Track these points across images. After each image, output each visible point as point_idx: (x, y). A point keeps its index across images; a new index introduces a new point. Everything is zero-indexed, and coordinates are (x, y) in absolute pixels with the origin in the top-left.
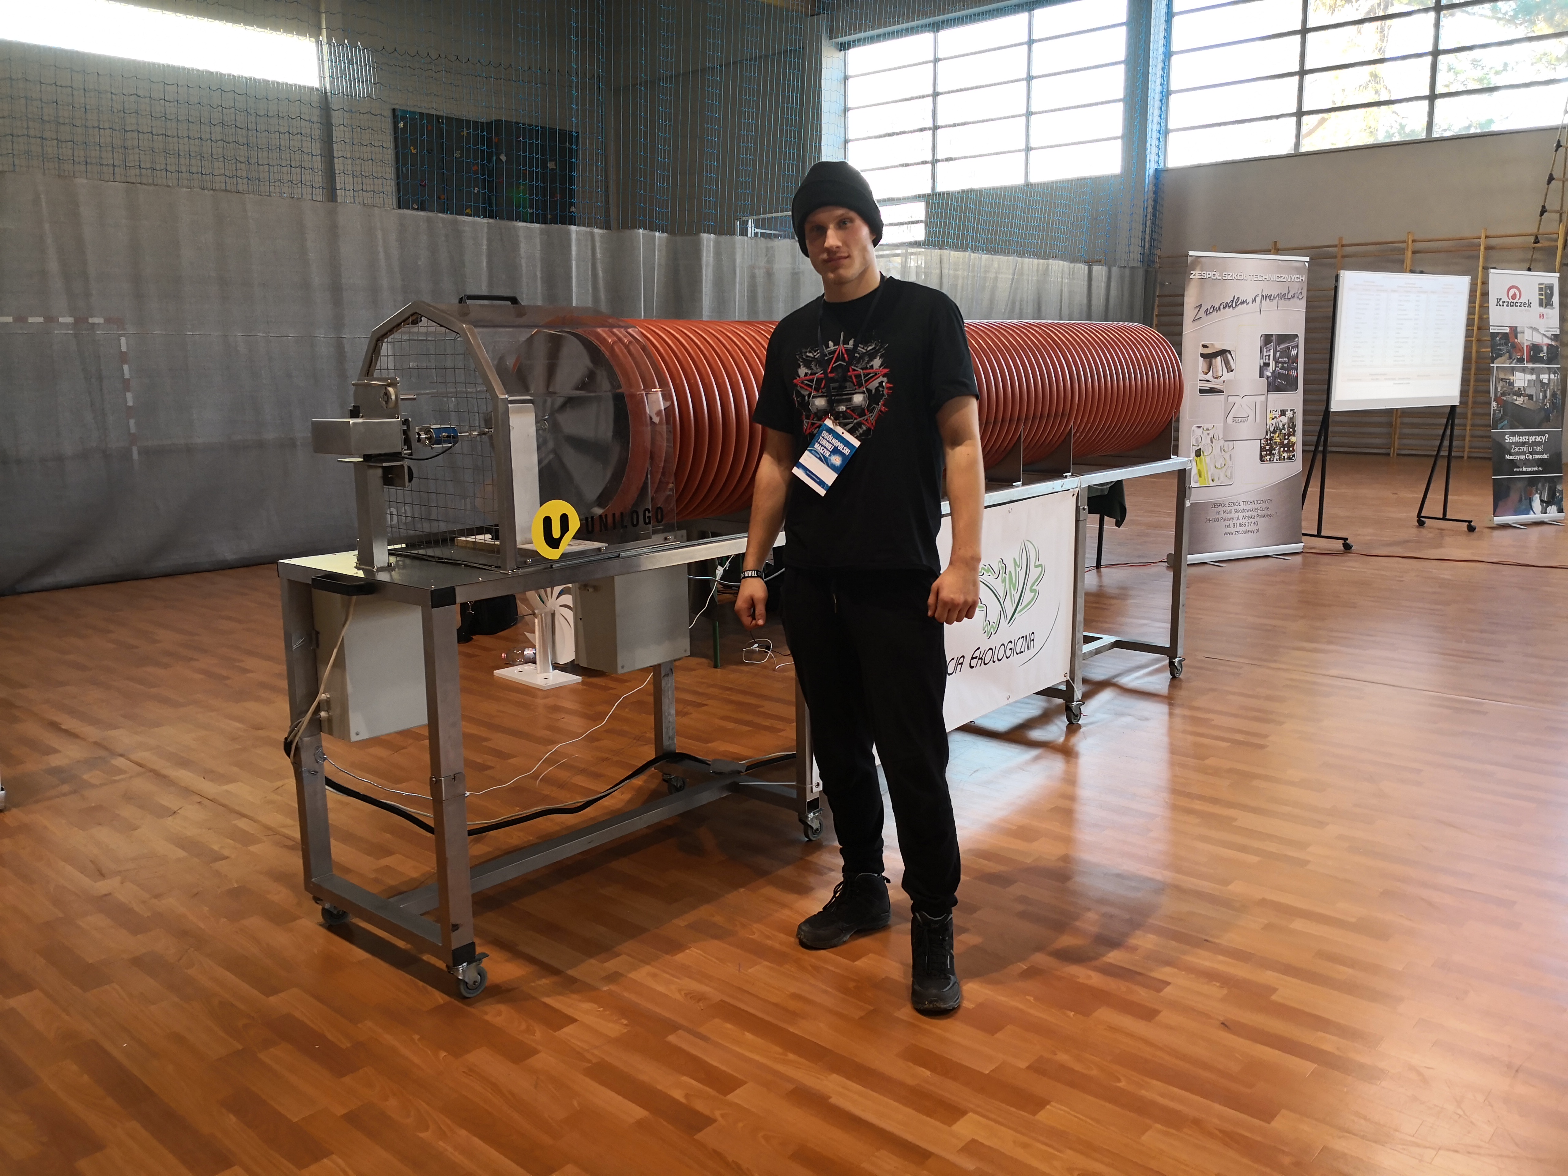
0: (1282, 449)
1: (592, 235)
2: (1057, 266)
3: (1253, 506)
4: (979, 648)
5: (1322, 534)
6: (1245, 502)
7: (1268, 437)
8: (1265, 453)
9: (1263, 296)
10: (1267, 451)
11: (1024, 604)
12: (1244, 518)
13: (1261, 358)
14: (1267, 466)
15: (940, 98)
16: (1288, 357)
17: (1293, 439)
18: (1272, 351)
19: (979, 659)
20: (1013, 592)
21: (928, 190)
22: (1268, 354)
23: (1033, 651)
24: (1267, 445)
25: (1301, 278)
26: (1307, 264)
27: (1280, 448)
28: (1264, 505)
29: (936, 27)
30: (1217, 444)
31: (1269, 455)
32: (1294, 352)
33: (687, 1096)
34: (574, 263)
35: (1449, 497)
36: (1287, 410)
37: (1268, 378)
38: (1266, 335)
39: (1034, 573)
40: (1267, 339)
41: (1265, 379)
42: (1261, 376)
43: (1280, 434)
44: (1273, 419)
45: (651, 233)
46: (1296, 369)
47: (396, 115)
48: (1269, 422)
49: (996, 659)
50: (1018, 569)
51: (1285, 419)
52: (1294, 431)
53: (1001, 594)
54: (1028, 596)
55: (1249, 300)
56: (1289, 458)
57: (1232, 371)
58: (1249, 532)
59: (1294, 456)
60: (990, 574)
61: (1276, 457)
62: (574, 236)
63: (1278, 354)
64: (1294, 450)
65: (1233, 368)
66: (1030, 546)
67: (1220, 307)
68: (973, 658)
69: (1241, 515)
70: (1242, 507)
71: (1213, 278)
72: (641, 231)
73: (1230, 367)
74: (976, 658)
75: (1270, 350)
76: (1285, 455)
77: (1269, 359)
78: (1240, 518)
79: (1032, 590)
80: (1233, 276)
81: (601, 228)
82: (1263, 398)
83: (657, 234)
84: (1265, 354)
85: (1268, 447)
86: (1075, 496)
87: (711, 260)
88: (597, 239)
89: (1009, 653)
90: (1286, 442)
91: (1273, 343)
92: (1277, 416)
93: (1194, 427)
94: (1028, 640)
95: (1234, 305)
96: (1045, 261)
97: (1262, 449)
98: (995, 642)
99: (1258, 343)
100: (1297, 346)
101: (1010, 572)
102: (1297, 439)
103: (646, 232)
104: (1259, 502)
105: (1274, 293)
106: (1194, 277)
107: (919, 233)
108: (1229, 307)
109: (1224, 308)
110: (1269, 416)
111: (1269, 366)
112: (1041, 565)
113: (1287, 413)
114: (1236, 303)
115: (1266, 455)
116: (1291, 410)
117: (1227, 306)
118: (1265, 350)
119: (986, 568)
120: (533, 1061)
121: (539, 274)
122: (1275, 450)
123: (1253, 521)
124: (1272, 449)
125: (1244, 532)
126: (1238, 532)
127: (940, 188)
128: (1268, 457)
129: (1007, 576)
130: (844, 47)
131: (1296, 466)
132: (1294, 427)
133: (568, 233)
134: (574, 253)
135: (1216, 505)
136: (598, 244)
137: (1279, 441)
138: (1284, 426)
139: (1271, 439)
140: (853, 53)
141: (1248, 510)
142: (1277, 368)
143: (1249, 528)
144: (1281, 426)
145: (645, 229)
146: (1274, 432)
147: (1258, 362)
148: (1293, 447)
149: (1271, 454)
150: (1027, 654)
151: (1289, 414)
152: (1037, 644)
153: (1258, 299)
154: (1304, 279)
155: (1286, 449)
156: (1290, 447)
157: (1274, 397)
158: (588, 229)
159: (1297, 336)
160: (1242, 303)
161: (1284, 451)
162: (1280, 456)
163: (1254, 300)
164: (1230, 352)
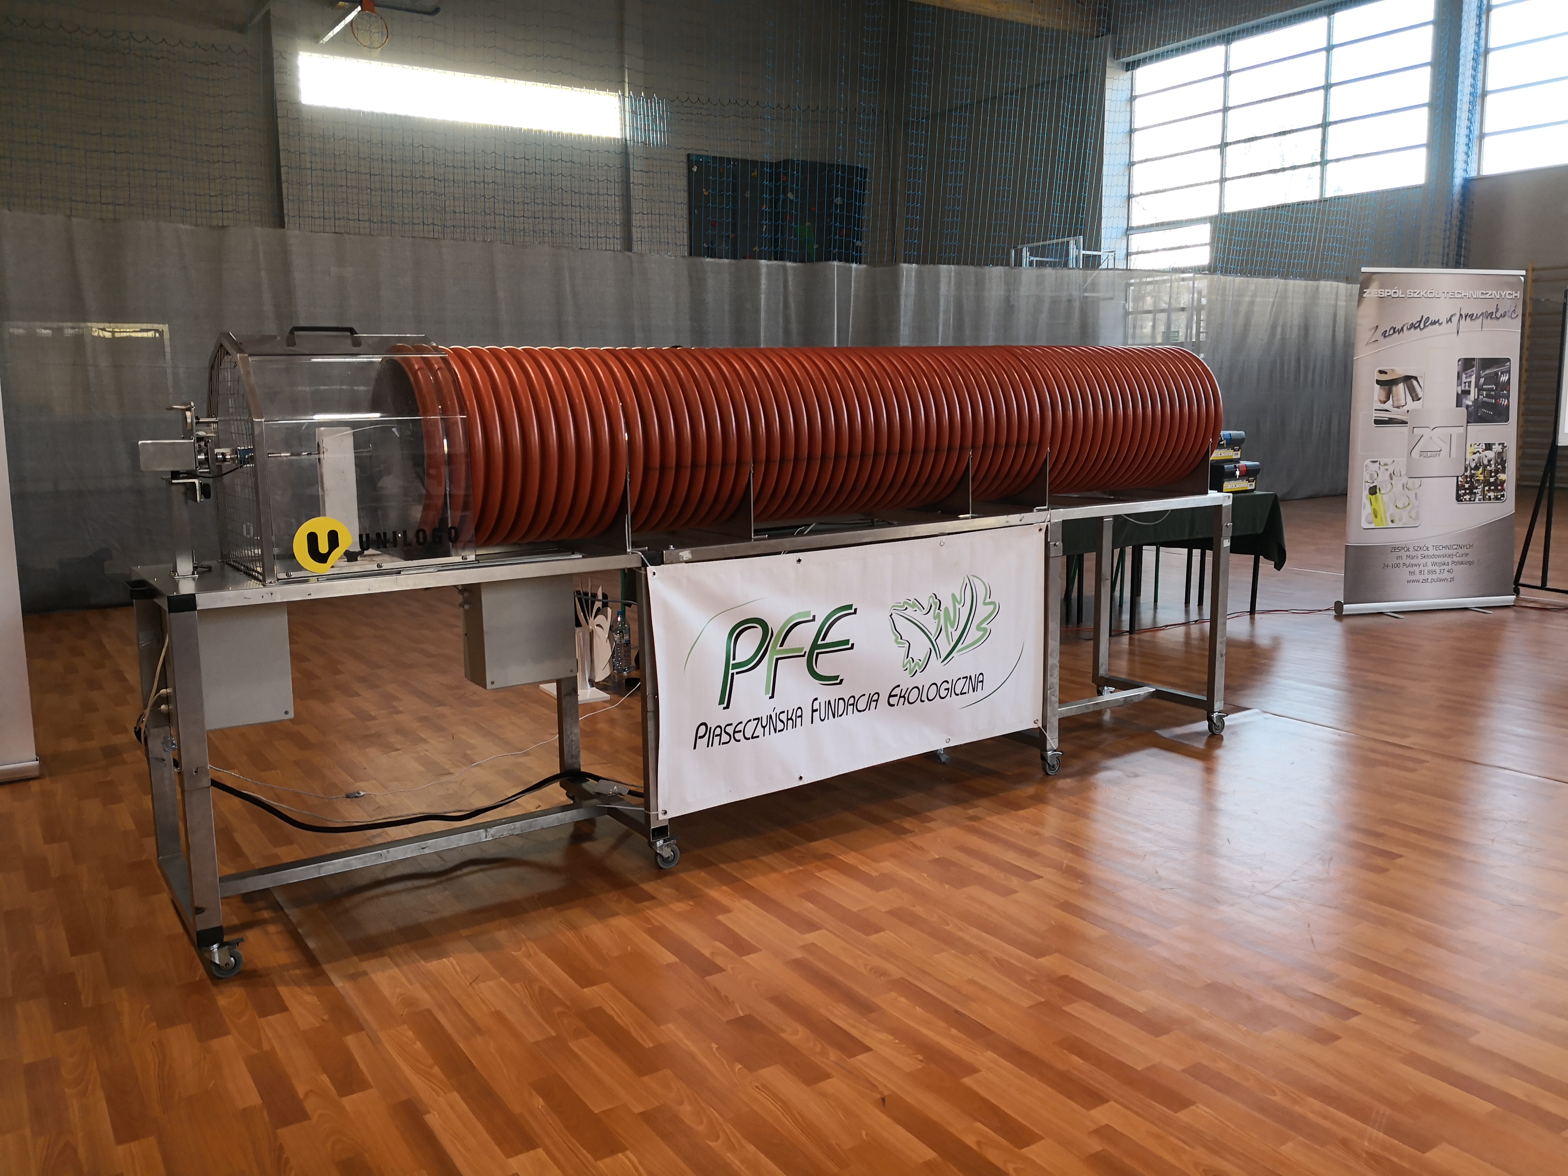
0: (1487, 488)
1: (784, 268)
3: (1447, 552)
4: (898, 686)
5: (1549, 585)
6: (1436, 547)
7: (1468, 473)
8: (1463, 492)
9: (1461, 315)
10: (1466, 489)
11: (966, 643)
12: (1434, 564)
13: (1459, 384)
14: (1465, 507)
15: (1230, 113)
16: (1496, 382)
17: (1502, 476)
18: (1474, 377)
19: (900, 697)
20: (950, 629)
21: (1215, 212)
22: (1468, 380)
23: (980, 694)
24: (1467, 482)
25: (1514, 295)
26: (1522, 278)
27: (1485, 486)
28: (1461, 551)
29: (1227, 39)
30: (1398, 482)
31: (1468, 494)
32: (1504, 378)
34: (763, 296)
36: (1494, 444)
37: (1467, 407)
38: (1465, 359)
39: (982, 611)
40: (1467, 364)
41: (1463, 410)
42: (1459, 404)
43: (1484, 470)
44: (1475, 453)
45: (847, 265)
46: (1507, 397)
47: (690, 160)
48: (1469, 457)
49: (924, 698)
50: (958, 606)
51: (1491, 454)
52: (1504, 468)
53: (933, 630)
54: (973, 634)
55: (1443, 320)
56: (1496, 498)
57: (1419, 399)
58: (1441, 580)
59: (1503, 496)
60: (916, 609)
61: (1478, 497)
62: (764, 270)
63: (1482, 380)
64: (1503, 490)
65: (1420, 395)
66: (976, 581)
67: (1402, 328)
68: (890, 696)
69: (1430, 561)
70: (1432, 552)
71: (1393, 296)
72: (836, 263)
73: (1417, 395)
74: (896, 695)
75: (1471, 376)
76: (1492, 494)
77: (1470, 386)
78: (1429, 564)
79: (978, 628)
80: (1421, 293)
81: (795, 261)
82: (1462, 430)
83: (854, 265)
84: (1464, 380)
85: (1467, 486)
86: (1043, 531)
87: (912, 290)
88: (790, 272)
89: (943, 693)
90: (1492, 480)
91: (1474, 369)
92: (1481, 450)
93: (1368, 462)
94: (973, 680)
95: (1422, 326)
97: (1459, 487)
98: (922, 680)
99: (1455, 368)
100: (1509, 372)
101: (946, 609)
102: (1509, 477)
103: (842, 264)
104: (1455, 547)
105: (1476, 311)
106: (1369, 296)
107: (1203, 257)
108: (1416, 328)
109: (1409, 329)
110: (1469, 450)
111: (1470, 394)
112: (993, 603)
113: (1494, 447)
114: (1425, 324)
115: (1465, 494)
116: (1499, 444)
117: (1413, 326)
118: (1464, 376)
119: (911, 602)
121: (727, 308)
122: (1477, 488)
123: (1446, 568)
124: (1472, 488)
125: (1433, 580)
126: (1426, 580)
127: (1227, 209)
128: (1467, 497)
129: (942, 613)
130: (1130, 67)
131: (1507, 506)
132: (1503, 462)
133: (758, 268)
134: (763, 287)
135: (1395, 549)
136: (790, 278)
137: (1482, 478)
138: (1489, 461)
139: (1472, 476)
140: (1141, 73)
141: (1439, 556)
142: (1481, 397)
143: (1442, 576)
144: (1486, 462)
145: (840, 260)
146: (1476, 468)
147: (1454, 389)
148: (1502, 486)
149: (1472, 493)
150: (972, 696)
151: (1497, 448)
152: (989, 687)
153: (1455, 319)
154: (1518, 295)
155: (1493, 488)
156: (1499, 486)
157: (1474, 428)
158: (781, 263)
159: (1508, 360)
160: (1434, 323)
161: (1489, 490)
162: (1484, 495)
163: (1450, 320)
164: (1416, 378)
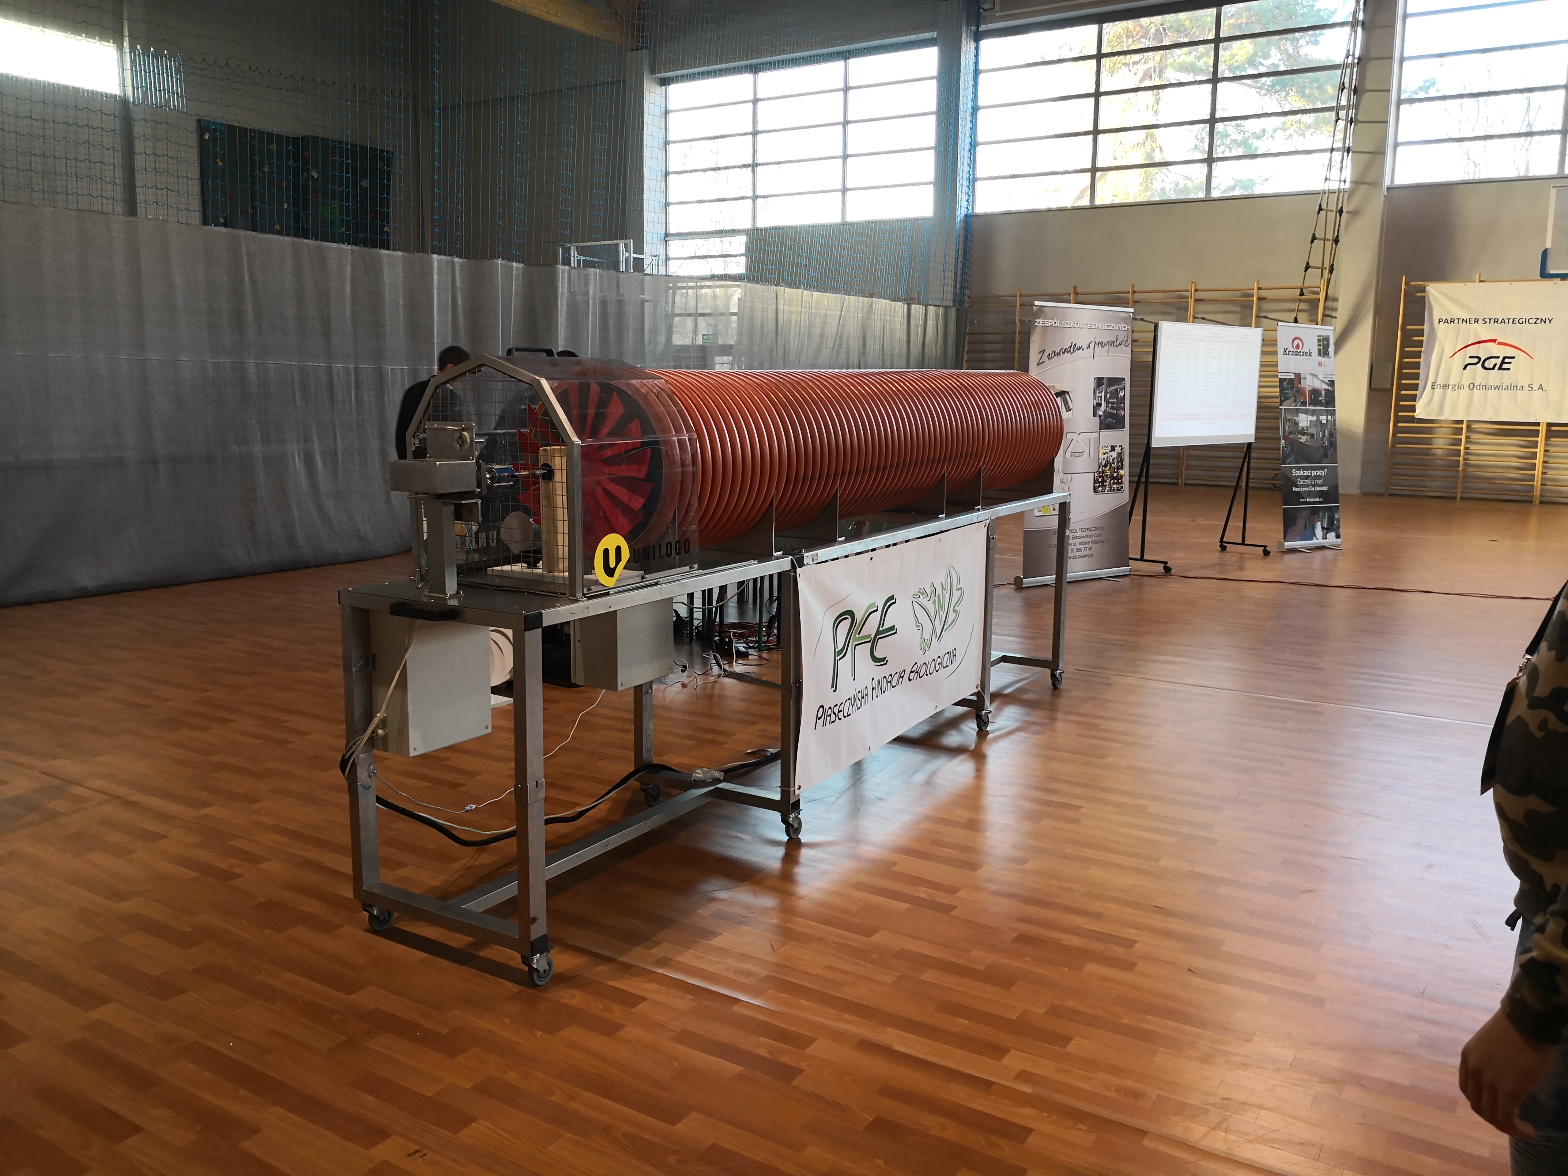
0: (1112, 481)
1: (453, 263)
2: (881, 304)
3: (1089, 533)
4: (916, 663)
5: (1146, 558)
6: (1082, 529)
7: (1100, 470)
8: (1098, 484)
9: (1095, 342)
10: (1099, 483)
11: (948, 624)
12: (1080, 543)
13: (1094, 399)
14: (1099, 496)
15: (759, 136)
16: (1117, 397)
17: (1121, 472)
18: (1103, 392)
19: (916, 672)
20: (941, 613)
21: (748, 225)
22: (1100, 395)
23: (955, 665)
24: (1100, 477)
25: (1127, 328)
26: (1131, 314)
27: (1111, 480)
28: (1097, 532)
29: (755, 69)
31: (1101, 486)
32: (1121, 394)
33: (770, 1053)
34: (435, 291)
35: (1247, 525)
36: (1116, 446)
37: (1100, 416)
38: (1098, 378)
39: (956, 594)
40: (1099, 381)
41: (1097, 418)
42: (1095, 415)
43: (1110, 467)
44: (1105, 454)
45: (509, 264)
46: (1124, 409)
47: (202, 126)
48: (1101, 456)
49: (928, 673)
50: (944, 592)
51: (1114, 455)
52: (1122, 465)
53: (932, 614)
54: (952, 615)
55: (1085, 346)
56: (1118, 490)
57: (1070, 410)
58: (1084, 556)
59: (1122, 487)
60: (924, 596)
61: (1107, 488)
62: (435, 265)
63: (1108, 395)
64: (1122, 483)
65: (1071, 407)
66: (953, 571)
67: (1060, 352)
68: (912, 672)
69: (1078, 541)
70: (1079, 534)
71: (1054, 325)
72: (500, 261)
73: (1069, 406)
74: (913, 671)
75: (1102, 391)
76: (1115, 486)
77: (1101, 400)
78: (1077, 544)
79: (955, 611)
80: (1071, 324)
81: (461, 257)
82: (1096, 435)
83: (515, 264)
84: (1098, 395)
85: (1100, 480)
86: (986, 527)
87: (566, 291)
88: (457, 268)
89: (938, 667)
90: (1115, 475)
91: (1104, 386)
92: (1108, 451)
94: (952, 654)
95: (1072, 351)
96: (870, 299)
97: (1095, 481)
98: (928, 657)
99: (1092, 385)
100: (1124, 388)
101: (939, 595)
102: (1124, 472)
103: (503, 262)
104: (1093, 529)
105: (1105, 340)
106: (1039, 325)
107: (738, 266)
108: (1068, 352)
109: (1063, 353)
110: (1102, 451)
111: (1101, 406)
112: (960, 589)
113: (1116, 448)
114: (1073, 349)
115: (1099, 487)
116: (1119, 446)
117: (1066, 351)
118: (1098, 392)
119: (921, 591)
120: (621, 1034)
121: (401, 301)
122: (1106, 482)
123: (1088, 546)
124: (1103, 481)
125: (1080, 557)
126: (1075, 557)
127: (760, 224)
128: (1100, 489)
129: (937, 599)
130: (665, 82)
131: (1125, 496)
132: (1122, 461)
133: (431, 262)
134: (435, 281)
136: (458, 273)
137: (1109, 474)
138: (1113, 460)
139: (1103, 472)
140: (673, 88)
141: (1083, 537)
142: (1108, 408)
143: (1085, 553)
144: (1111, 461)
145: (503, 259)
146: (1106, 466)
147: (1092, 403)
148: (1121, 479)
149: (1103, 486)
150: (951, 668)
151: (1118, 449)
152: (958, 659)
153: (1092, 345)
154: (1129, 328)
155: (1116, 481)
156: (1119, 479)
157: (1105, 433)
158: (449, 258)
159: (1124, 379)
160: (1079, 349)
161: (1114, 483)
162: (1111, 487)
163: (1089, 347)
164: (1068, 393)
